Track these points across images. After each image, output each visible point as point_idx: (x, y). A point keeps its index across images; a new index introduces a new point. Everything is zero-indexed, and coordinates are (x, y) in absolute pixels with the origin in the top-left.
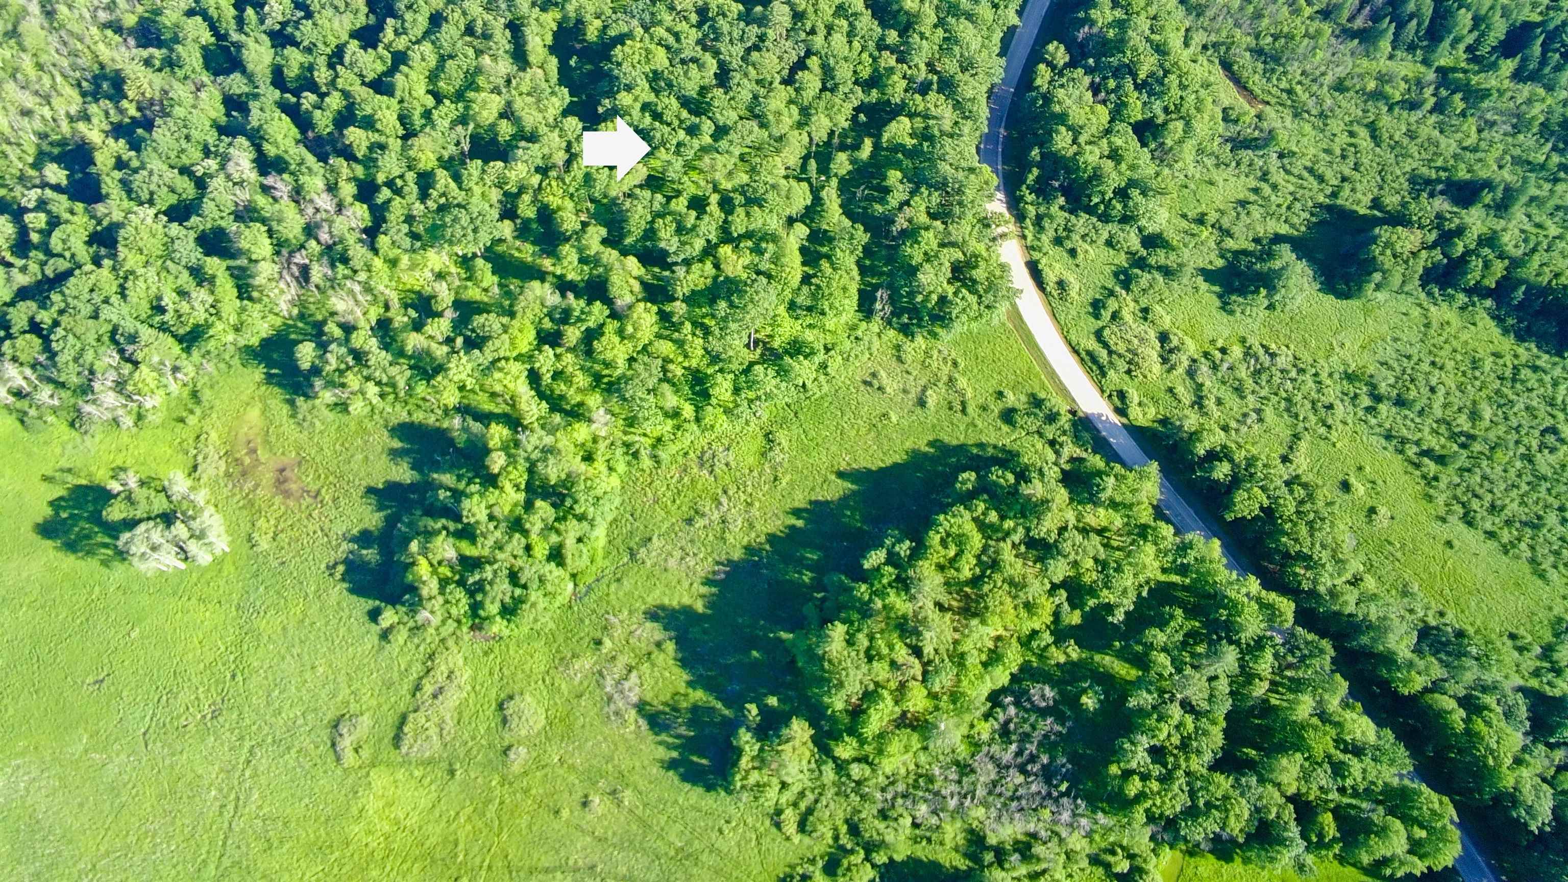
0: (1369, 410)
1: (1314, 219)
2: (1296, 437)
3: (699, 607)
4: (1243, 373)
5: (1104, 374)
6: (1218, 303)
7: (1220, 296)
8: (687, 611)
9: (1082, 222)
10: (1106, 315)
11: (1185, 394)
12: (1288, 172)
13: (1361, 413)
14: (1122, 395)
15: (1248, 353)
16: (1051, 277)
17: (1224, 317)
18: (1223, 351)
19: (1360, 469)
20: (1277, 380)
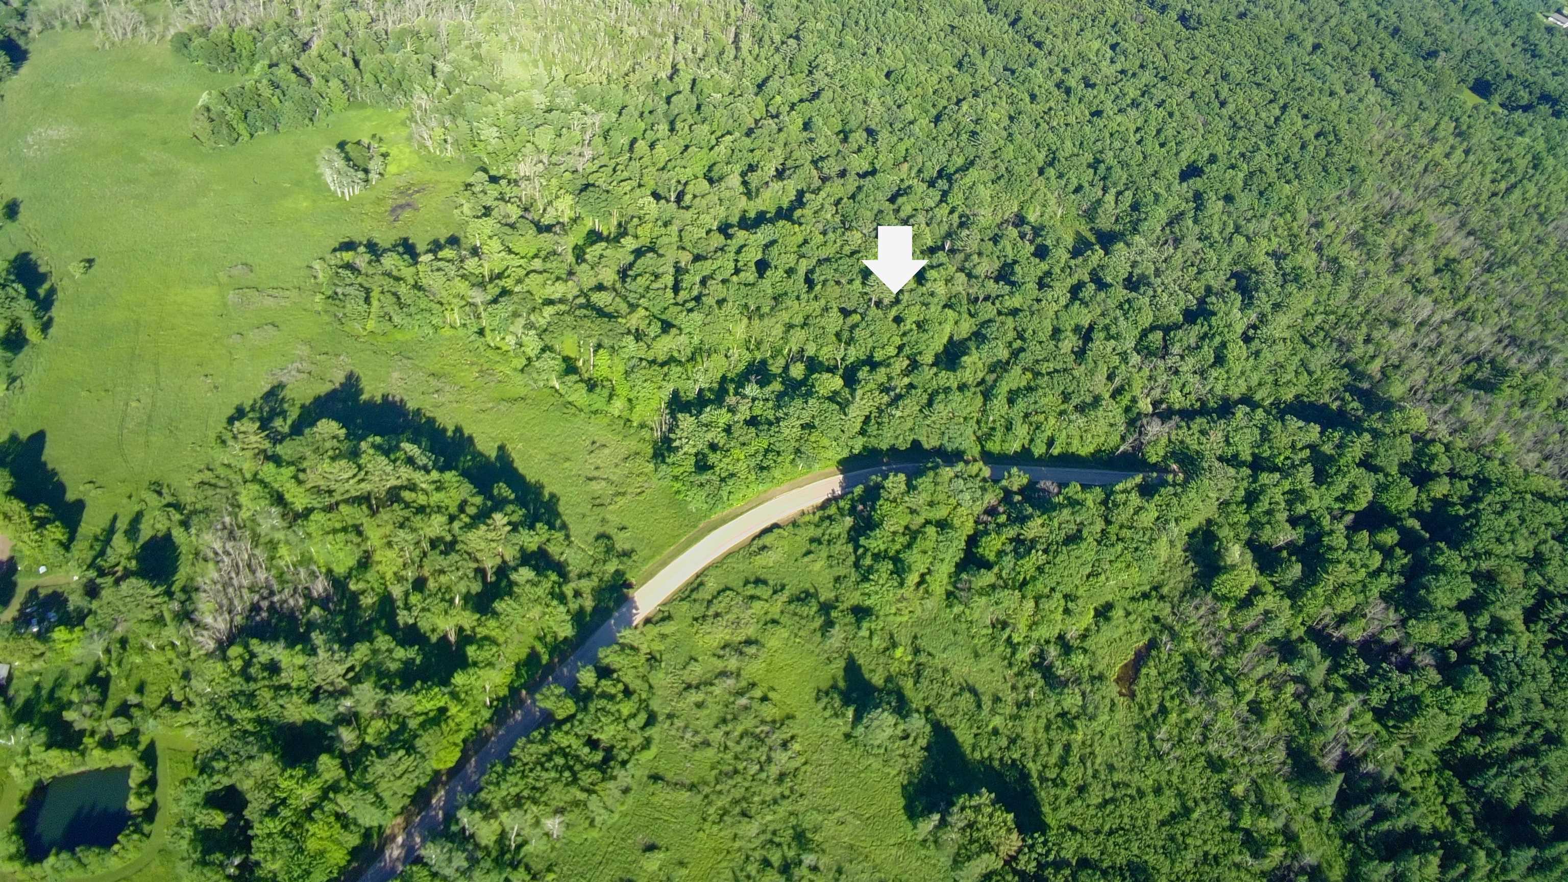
0: (766, 863)
1: (996, 764)
2: (692, 787)
3: (364, 397)
4: (747, 723)
5: (682, 600)
6: (824, 686)
7: (834, 687)
8: (360, 392)
9: (843, 548)
10: (750, 590)
11: (696, 672)
12: (1047, 728)
13: (757, 855)
14: (668, 618)
15: (777, 724)
16: (768, 540)
17: (809, 695)
18: (764, 699)
19: (682, 864)
20: (754, 754)
